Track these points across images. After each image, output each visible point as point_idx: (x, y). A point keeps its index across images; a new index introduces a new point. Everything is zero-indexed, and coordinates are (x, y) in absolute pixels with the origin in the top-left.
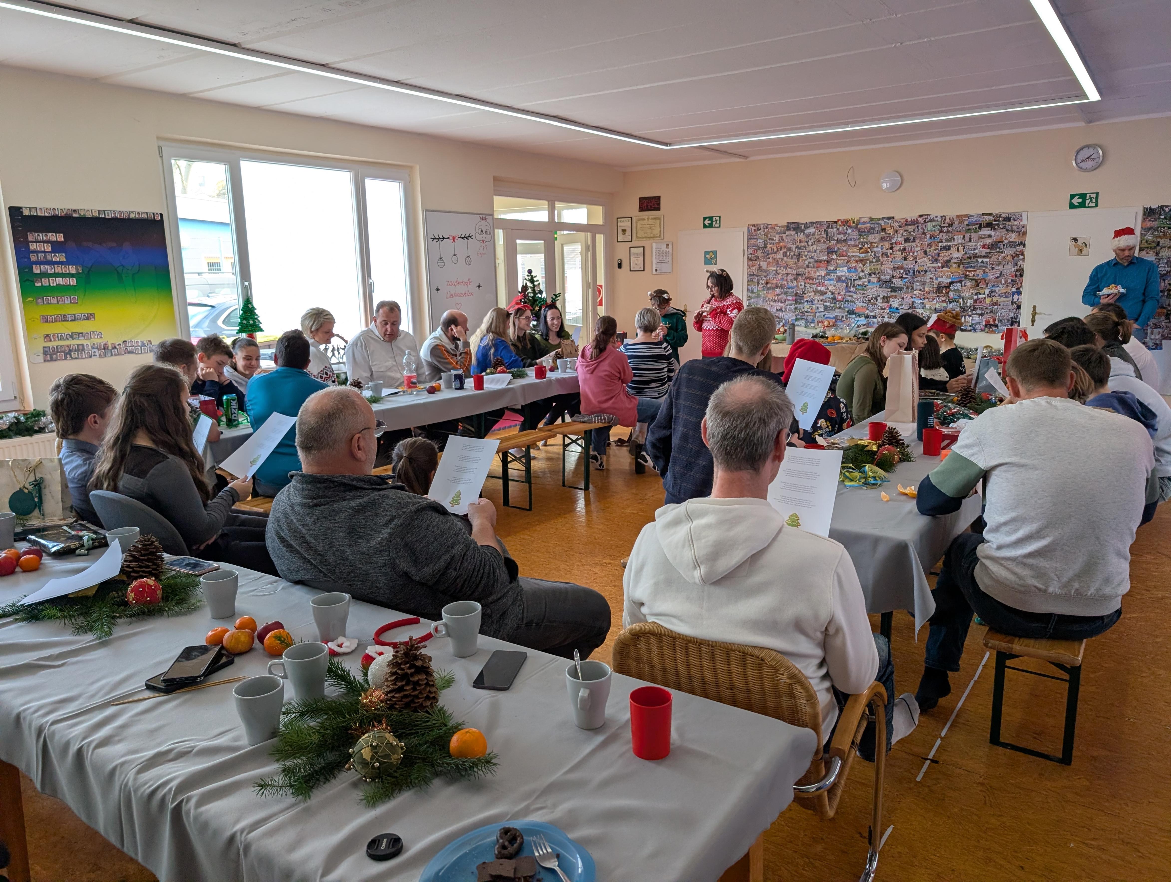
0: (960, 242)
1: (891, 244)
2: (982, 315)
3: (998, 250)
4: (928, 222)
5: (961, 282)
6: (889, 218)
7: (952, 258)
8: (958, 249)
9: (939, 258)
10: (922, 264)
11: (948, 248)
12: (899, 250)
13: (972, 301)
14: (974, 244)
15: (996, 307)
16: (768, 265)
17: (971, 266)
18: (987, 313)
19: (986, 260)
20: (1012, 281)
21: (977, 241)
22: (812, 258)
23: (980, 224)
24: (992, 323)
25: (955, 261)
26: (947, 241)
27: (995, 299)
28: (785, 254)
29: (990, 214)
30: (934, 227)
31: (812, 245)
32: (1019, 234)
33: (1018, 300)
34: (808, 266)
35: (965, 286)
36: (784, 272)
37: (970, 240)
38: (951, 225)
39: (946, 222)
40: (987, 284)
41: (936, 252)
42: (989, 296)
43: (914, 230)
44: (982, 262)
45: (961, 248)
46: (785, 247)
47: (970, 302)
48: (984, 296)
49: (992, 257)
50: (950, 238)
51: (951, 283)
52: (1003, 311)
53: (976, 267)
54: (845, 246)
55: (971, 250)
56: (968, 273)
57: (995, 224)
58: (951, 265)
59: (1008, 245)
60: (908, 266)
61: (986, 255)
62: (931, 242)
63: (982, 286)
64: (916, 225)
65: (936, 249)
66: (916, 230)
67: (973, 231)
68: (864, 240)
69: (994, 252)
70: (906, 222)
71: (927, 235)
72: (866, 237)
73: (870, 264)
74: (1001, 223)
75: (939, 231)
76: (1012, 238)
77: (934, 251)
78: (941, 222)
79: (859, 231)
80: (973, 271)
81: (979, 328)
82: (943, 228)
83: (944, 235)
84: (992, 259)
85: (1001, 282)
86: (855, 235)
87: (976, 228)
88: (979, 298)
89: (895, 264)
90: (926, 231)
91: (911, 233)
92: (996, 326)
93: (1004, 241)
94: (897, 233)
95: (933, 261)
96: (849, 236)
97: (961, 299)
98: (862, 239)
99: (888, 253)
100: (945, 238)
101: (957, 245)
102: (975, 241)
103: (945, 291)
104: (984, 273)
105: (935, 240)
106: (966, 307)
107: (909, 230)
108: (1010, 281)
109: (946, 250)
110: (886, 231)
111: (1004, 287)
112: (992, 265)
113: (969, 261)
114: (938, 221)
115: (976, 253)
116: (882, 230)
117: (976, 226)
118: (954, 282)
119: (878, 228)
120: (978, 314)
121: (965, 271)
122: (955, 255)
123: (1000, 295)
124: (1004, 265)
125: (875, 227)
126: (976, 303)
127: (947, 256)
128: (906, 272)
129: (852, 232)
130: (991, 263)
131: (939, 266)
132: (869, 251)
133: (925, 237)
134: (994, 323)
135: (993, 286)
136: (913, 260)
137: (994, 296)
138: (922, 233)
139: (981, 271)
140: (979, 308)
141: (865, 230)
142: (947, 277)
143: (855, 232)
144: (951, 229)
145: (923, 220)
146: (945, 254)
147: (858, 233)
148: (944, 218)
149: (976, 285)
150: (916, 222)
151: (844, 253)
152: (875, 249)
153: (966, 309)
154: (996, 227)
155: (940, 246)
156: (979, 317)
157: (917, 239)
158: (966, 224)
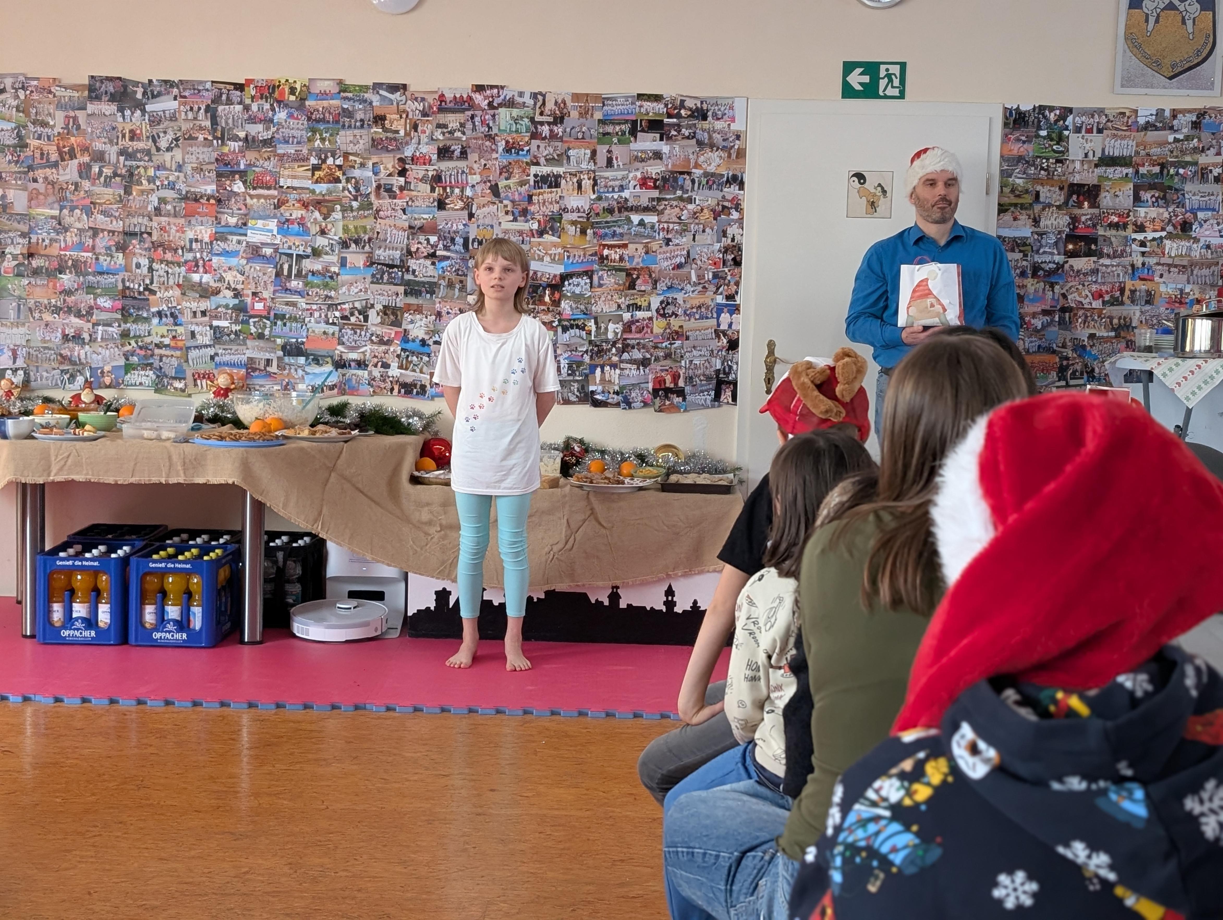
0: (584, 166)
1: (401, 160)
2: (644, 363)
3: (679, 193)
4: (500, 105)
5: (589, 274)
6: (394, 88)
7: (566, 210)
8: (580, 187)
9: (532, 208)
10: (488, 221)
11: (553, 182)
12: (423, 180)
13: (619, 327)
14: (620, 174)
15: (678, 343)
16: (30, 200)
17: (614, 234)
18: (657, 359)
19: (651, 219)
20: (716, 276)
21: (628, 167)
22: (172, 186)
23: (634, 123)
24: (669, 384)
25: (574, 216)
26: (550, 161)
27: (675, 323)
28: (84, 171)
29: (657, 98)
30: (516, 120)
31: (169, 149)
32: (729, 156)
33: (730, 325)
34: (158, 211)
35: (600, 286)
36: (85, 223)
37: (609, 163)
38: (559, 120)
39: (547, 111)
40: (655, 282)
41: (524, 189)
42: (662, 313)
43: (462, 125)
44: (642, 223)
45: (587, 183)
46: (85, 149)
47: (613, 330)
48: (648, 314)
49: (667, 212)
50: (558, 155)
51: (564, 277)
52: (695, 353)
53: (625, 237)
54: (269, 159)
55: (613, 191)
56: (606, 252)
57: (669, 125)
58: (563, 229)
59: (704, 181)
60: (449, 225)
61: (650, 205)
62: (510, 163)
63: (643, 288)
64: (469, 113)
65: (522, 183)
66: (469, 125)
67: (615, 140)
68: (324, 144)
69: (670, 199)
70: (441, 102)
71: (499, 144)
72: (331, 135)
73: (343, 215)
74: (685, 123)
75: (529, 134)
76: (713, 164)
77: (519, 188)
78: (534, 109)
79: (309, 119)
80: (619, 246)
81: (640, 399)
82: (539, 127)
83: (542, 146)
84: (665, 218)
85: (689, 279)
86: (298, 129)
87: (623, 133)
88: (637, 318)
89: (415, 219)
90: (495, 131)
91: (455, 135)
92: (681, 393)
93: (694, 170)
94: (416, 131)
95: (517, 214)
96: (281, 130)
97: (593, 321)
98: (318, 142)
99: (392, 185)
100: (544, 154)
101: (576, 175)
102: (621, 167)
103: (550, 299)
104: (647, 253)
105: (520, 158)
106: (606, 342)
107: (450, 126)
108: (711, 277)
109: (550, 187)
110: (386, 122)
111: (696, 292)
112: (665, 233)
113: (609, 218)
114: (524, 106)
115: (626, 200)
116: (375, 118)
117: (623, 127)
118: (574, 275)
119: (365, 114)
120: (635, 360)
121: (600, 245)
122: (572, 202)
123: (688, 312)
124: (694, 235)
125: (354, 111)
126: (630, 331)
127: (551, 203)
128: (445, 243)
129: (288, 120)
130: (663, 228)
131: (531, 230)
132: (341, 176)
133: (493, 147)
134: (676, 384)
135: (668, 288)
136: (462, 209)
137: (673, 313)
138: (486, 136)
139: (640, 247)
140: (638, 344)
141: (327, 115)
142: (553, 259)
143: (297, 119)
144: (560, 130)
145: (486, 102)
146: (546, 196)
147: (305, 122)
148: (540, 98)
149: (627, 284)
150: (466, 104)
151: (268, 178)
152: (357, 173)
153: (605, 346)
154: (675, 133)
155: (532, 175)
156: (638, 369)
157: (472, 152)
158: (599, 120)
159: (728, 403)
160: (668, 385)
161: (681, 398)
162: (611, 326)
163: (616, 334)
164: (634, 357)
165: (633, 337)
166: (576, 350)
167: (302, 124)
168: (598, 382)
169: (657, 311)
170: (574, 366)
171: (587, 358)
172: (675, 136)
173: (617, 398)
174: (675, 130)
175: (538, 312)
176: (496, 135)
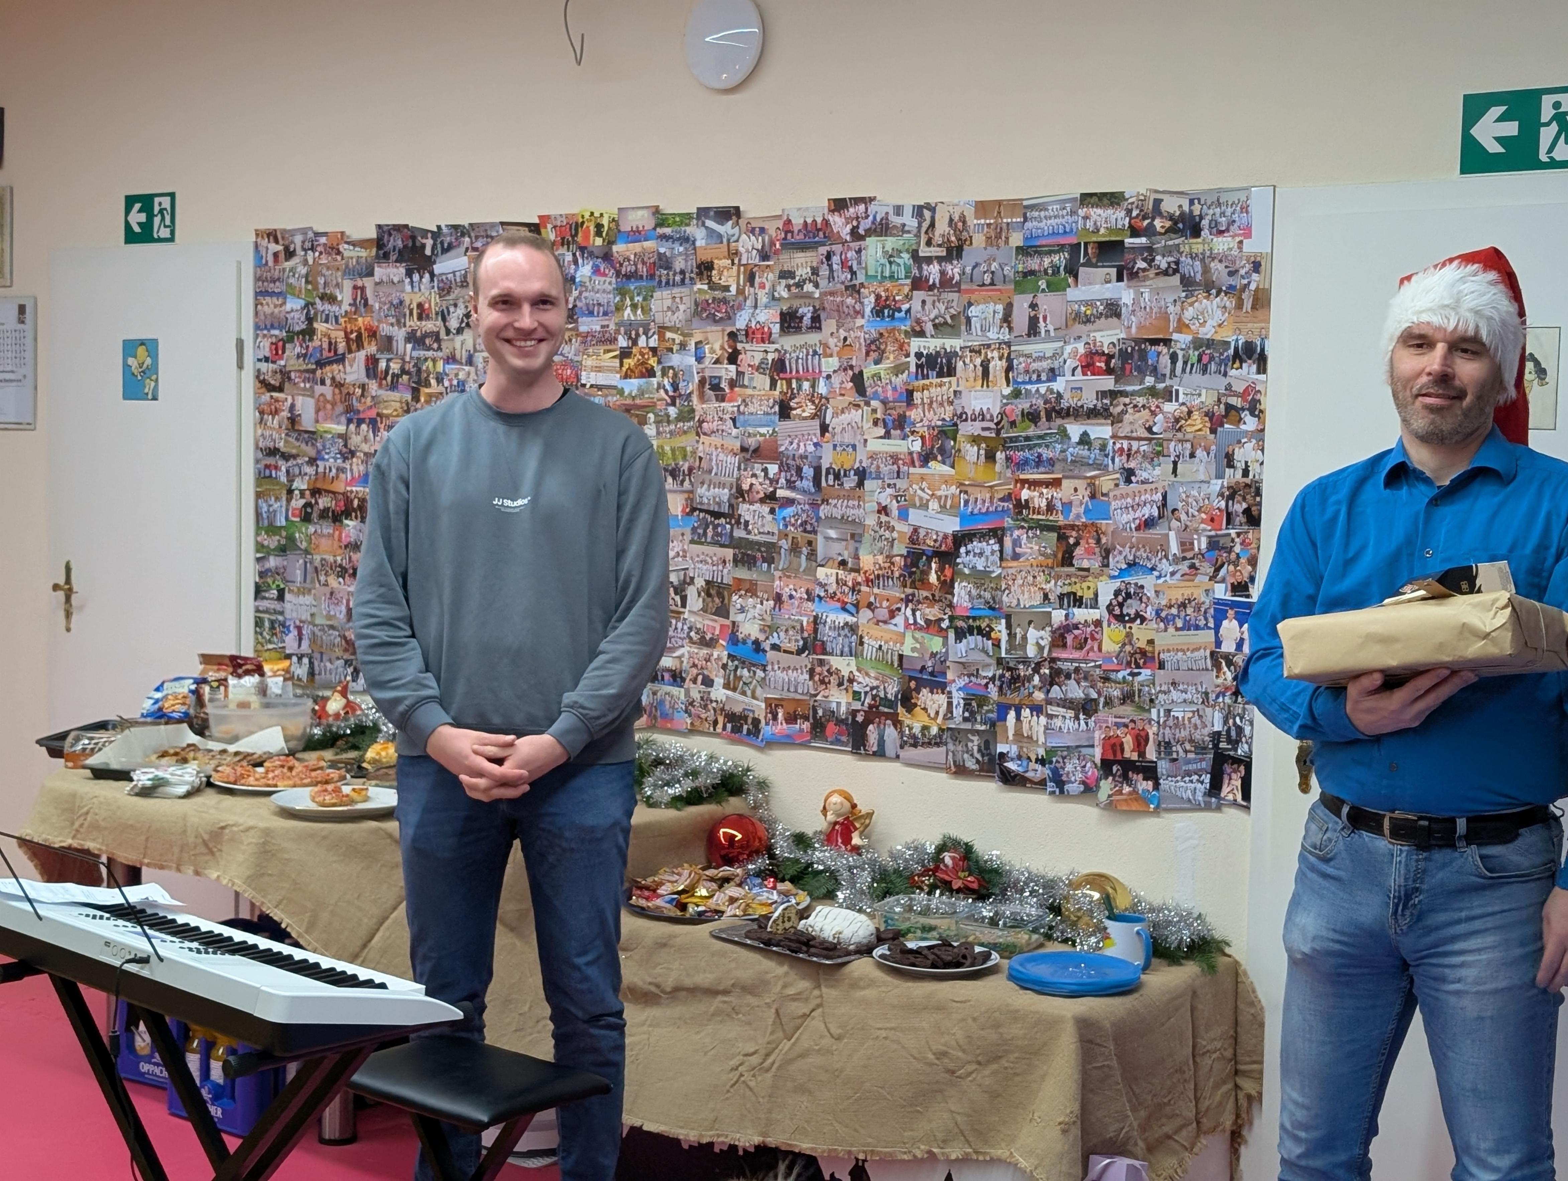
0: (992, 335)
2: (1086, 708)
3: (1149, 380)
4: (869, 233)
5: (997, 534)
6: (723, 215)
7: (963, 416)
8: (986, 373)
9: (912, 415)
10: (848, 438)
11: (945, 365)
12: (760, 369)
13: (1044, 637)
14: (1049, 348)
15: (1146, 673)
17: (1039, 461)
18: (1108, 703)
19: (1101, 431)
20: (1213, 544)
21: (1062, 333)
23: (1075, 249)
24: (1130, 754)
25: (976, 428)
26: (940, 327)
27: (1141, 634)
28: (371, 367)
29: (1114, 199)
30: (891, 258)
31: (459, 331)
35: (1016, 557)
36: (371, 444)
37: (1033, 327)
38: (955, 252)
39: (937, 239)
40: (1107, 554)
41: (900, 380)
42: (1117, 614)
43: (815, 271)
44: (1085, 440)
45: (997, 366)
46: (372, 334)
48: (1093, 614)
49: (1127, 418)
50: (953, 317)
51: (961, 539)
52: (1175, 695)
53: (1058, 466)
54: (570, 340)
55: (1039, 381)
56: (1025, 494)
57: (1133, 249)
58: (959, 450)
59: (1194, 356)
60: (795, 445)
61: (1099, 405)
62: (881, 335)
63: (1085, 564)
64: (823, 250)
65: (898, 370)
66: (824, 271)
67: (1043, 284)
68: (635, 314)
69: (1133, 394)
70: (786, 233)
71: (866, 301)
72: (645, 299)
73: (658, 429)
74: (1161, 243)
75: (908, 281)
76: (1210, 323)
77: (893, 379)
78: (918, 235)
79: (618, 273)
80: (1048, 484)
81: (1079, 776)
82: (925, 267)
83: (929, 300)
84: (1124, 430)
85: (1164, 548)
86: (604, 291)
87: (1056, 270)
88: (1075, 621)
89: (749, 435)
90: (861, 278)
91: (805, 287)
92: (1150, 772)
93: (1175, 336)
94: (752, 285)
95: (890, 425)
96: (584, 294)
97: (1003, 621)
98: (629, 310)
99: (720, 378)
100: (932, 316)
101: (979, 352)
102: (1052, 334)
103: (938, 579)
104: (1093, 496)
105: (896, 324)
106: (1024, 663)
107: (798, 273)
108: (1204, 546)
109: (940, 375)
110: (714, 272)
111: (1178, 576)
112: (1124, 457)
113: (1031, 431)
114: (904, 232)
115: (1059, 396)
116: (699, 267)
117: (1056, 258)
118: (974, 535)
119: (686, 261)
120: (1071, 701)
121: (1017, 481)
122: (973, 402)
123: (1163, 614)
124: (1175, 463)
125: (674, 256)
126: (1064, 646)
127: (941, 404)
128: (788, 474)
129: (594, 278)
130: (1121, 450)
131: (911, 454)
132: (655, 365)
133: (857, 307)
134: (1142, 754)
135: (1130, 565)
136: (813, 417)
137: (1138, 615)
138: (847, 288)
139: (1081, 484)
140: (1077, 670)
141: (640, 266)
142: (943, 507)
143: (605, 275)
144: (956, 270)
145: (849, 227)
146: (934, 392)
147: (614, 280)
148: (927, 214)
149: (1060, 556)
150: (821, 234)
151: (569, 371)
152: (676, 360)
153: (1022, 670)
154: (1143, 265)
155: (912, 354)
156: (1077, 718)
157: (829, 317)
158: (1018, 248)
159: (1235, 803)
160: (1127, 754)
161: (1150, 784)
162: (1033, 634)
163: (1041, 648)
164: (1070, 695)
165: (1068, 657)
166: (977, 676)
167: (610, 283)
168: (1011, 737)
169: (1110, 608)
170: (974, 704)
171: (993, 692)
172: (1144, 270)
173: (1039, 772)
174: (1144, 260)
175: (919, 602)
176: (862, 284)
